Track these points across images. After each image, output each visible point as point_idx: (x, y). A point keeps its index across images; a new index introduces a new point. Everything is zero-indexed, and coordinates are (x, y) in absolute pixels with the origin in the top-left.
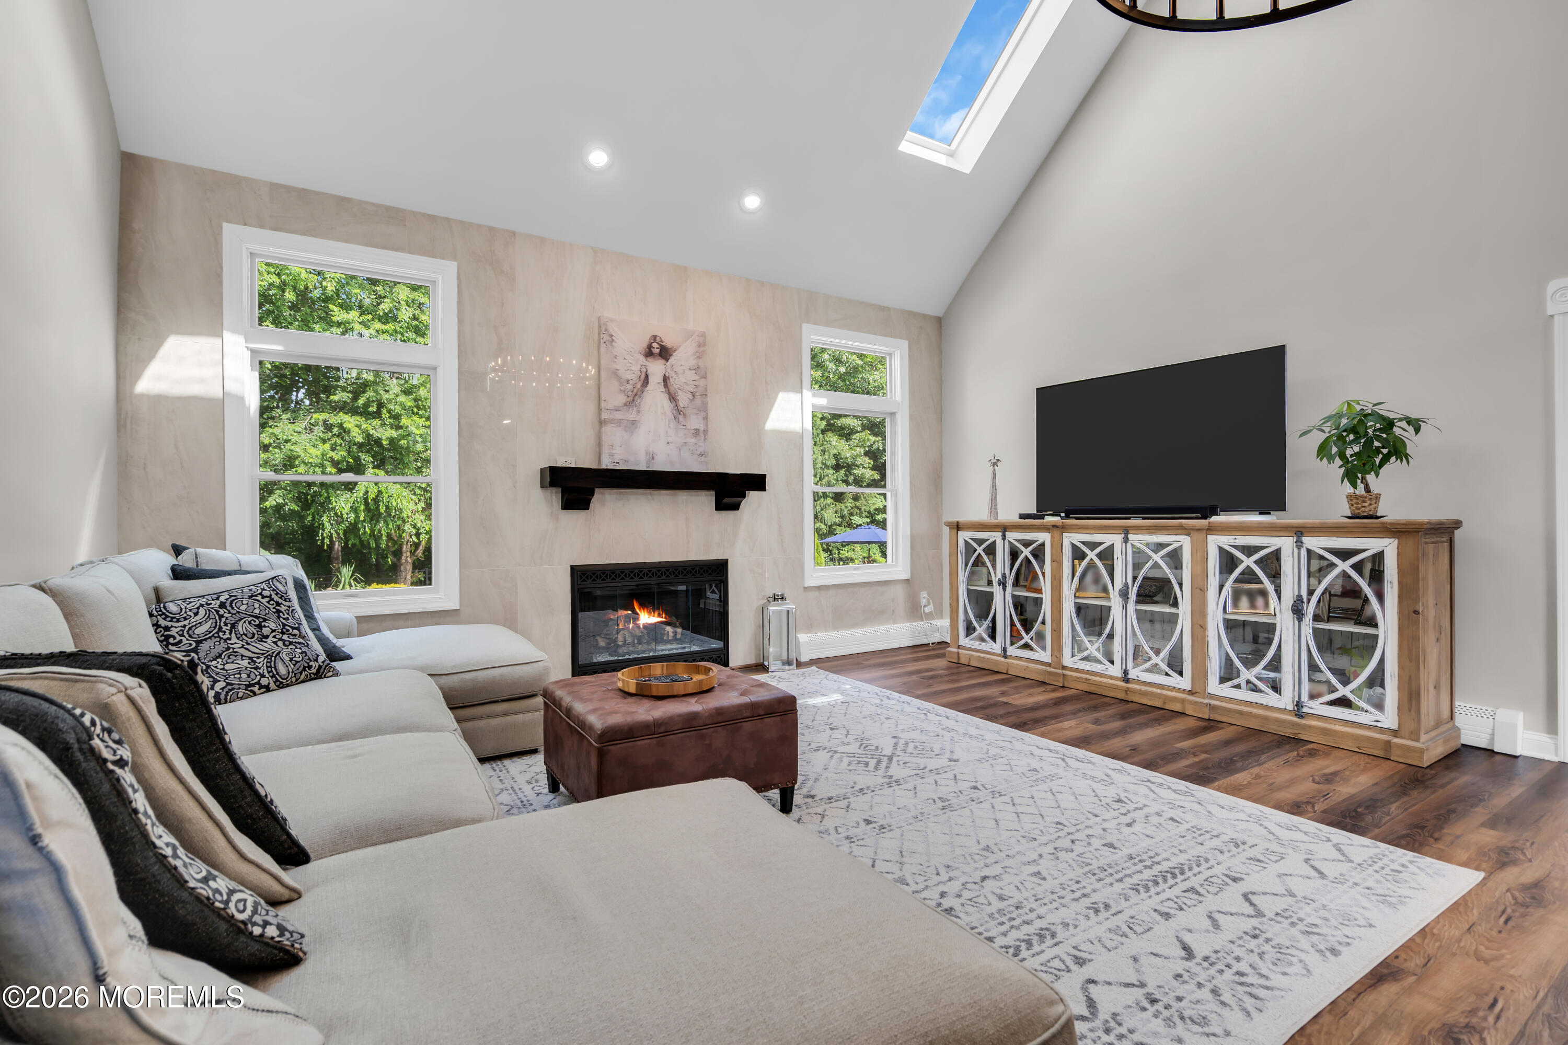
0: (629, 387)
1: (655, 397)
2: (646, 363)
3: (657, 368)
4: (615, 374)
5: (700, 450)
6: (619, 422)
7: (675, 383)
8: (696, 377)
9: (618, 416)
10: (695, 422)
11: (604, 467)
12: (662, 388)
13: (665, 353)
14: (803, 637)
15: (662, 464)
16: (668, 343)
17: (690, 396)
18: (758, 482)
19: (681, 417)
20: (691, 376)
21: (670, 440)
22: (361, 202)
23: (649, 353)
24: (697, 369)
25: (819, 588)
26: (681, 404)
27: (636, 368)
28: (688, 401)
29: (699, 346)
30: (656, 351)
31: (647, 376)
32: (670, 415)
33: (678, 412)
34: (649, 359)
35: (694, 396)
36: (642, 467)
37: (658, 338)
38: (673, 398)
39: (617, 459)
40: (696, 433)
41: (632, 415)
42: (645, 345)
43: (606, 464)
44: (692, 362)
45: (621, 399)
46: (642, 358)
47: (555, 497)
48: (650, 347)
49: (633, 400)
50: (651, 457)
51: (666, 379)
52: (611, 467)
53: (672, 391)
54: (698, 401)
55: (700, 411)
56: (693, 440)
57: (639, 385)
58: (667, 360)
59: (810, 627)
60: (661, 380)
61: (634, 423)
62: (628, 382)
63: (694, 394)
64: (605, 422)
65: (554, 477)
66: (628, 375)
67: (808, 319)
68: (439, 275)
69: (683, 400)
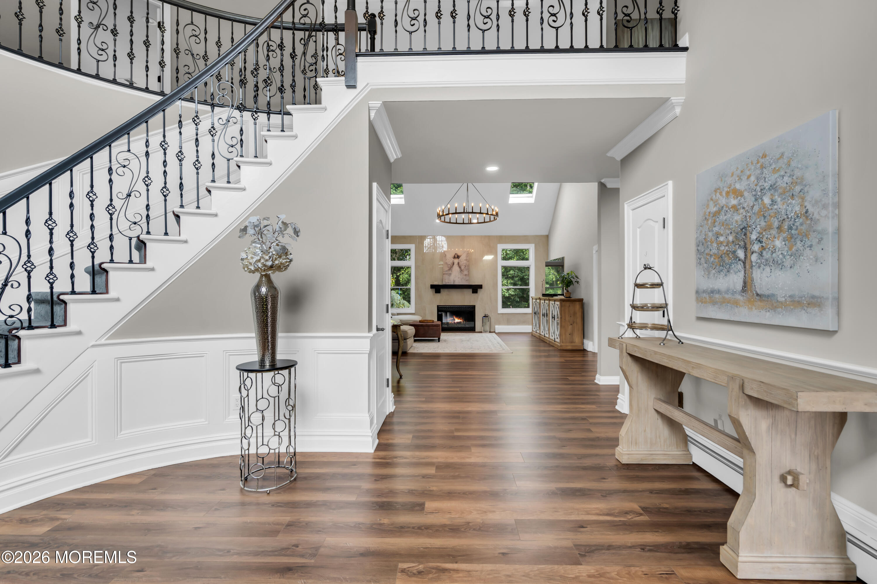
1: (456, 267)
2: (454, 260)
3: (456, 261)
4: (446, 263)
5: (467, 279)
6: (447, 274)
7: (460, 264)
9: (446, 272)
10: (466, 272)
12: (457, 265)
13: (458, 257)
14: (496, 326)
15: (457, 283)
16: (459, 254)
18: (480, 287)
19: (462, 272)
20: (465, 262)
21: (459, 277)
23: (454, 257)
24: (466, 260)
25: (503, 314)
26: (462, 269)
27: (451, 261)
29: (467, 254)
31: (454, 263)
32: (459, 271)
33: (461, 270)
36: (452, 284)
37: (457, 254)
38: (460, 267)
40: (466, 275)
41: (450, 272)
42: (453, 256)
43: (444, 283)
44: (465, 258)
45: (448, 269)
47: (434, 290)
48: (455, 256)
49: (451, 268)
50: (454, 281)
51: (458, 263)
54: (467, 267)
56: (465, 277)
57: (452, 265)
58: (459, 259)
59: (499, 324)
60: (457, 263)
61: (450, 274)
63: (465, 266)
64: (444, 274)
65: (432, 286)
66: (449, 263)
67: (500, 243)
68: (412, 247)
69: (463, 267)
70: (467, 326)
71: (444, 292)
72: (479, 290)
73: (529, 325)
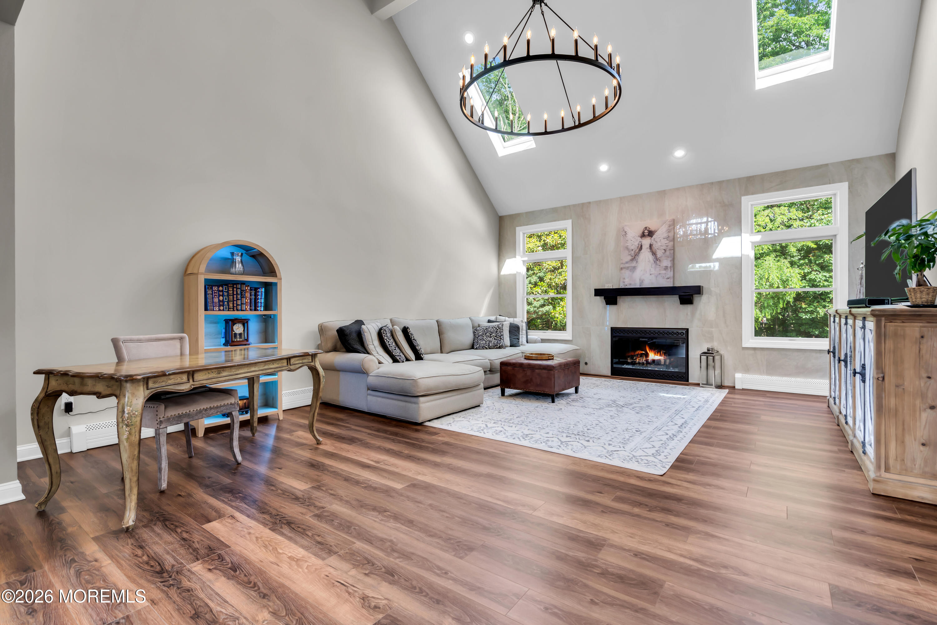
0: (633, 252)
1: (645, 255)
2: (641, 240)
3: (646, 242)
4: (627, 248)
5: (669, 276)
6: (628, 268)
7: (655, 247)
8: (667, 242)
9: (627, 265)
10: (666, 262)
11: (620, 287)
12: (649, 250)
13: (651, 234)
15: (647, 284)
16: (652, 229)
17: (663, 251)
18: (698, 290)
19: (658, 262)
20: (665, 241)
21: (652, 273)
22: (546, 209)
23: (643, 236)
24: (667, 238)
25: (755, 349)
26: (658, 256)
27: (636, 244)
28: (662, 254)
29: (669, 226)
30: (646, 234)
31: (641, 246)
32: (652, 261)
33: (657, 259)
34: (643, 238)
35: (665, 251)
36: (638, 286)
37: (648, 228)
38: (654, 254)
39: (626, 283)
41: (634, 264)
42: (641, 232)
43: (622, 286)
44: (665, 235)
45: (630, 258)
46: (639, 239)
47: (600, 300)
48: (643, 233)
49: (635, 257)
50: (642, 281)
51: (651, 246)
52: (623, 287)
53: (654, 250)
54: (668, 253)
55: (668, 257)
56: (664, 272)
57: (637, 251)
58: (652, 237)
60: (648, 246)
61: (634, 268)
62: (632, 250)
63: (665, 250)
64: (621, 269)
65: (598, 292)
66: (633, 247)
67: (747, 193)
68: (567, 226)
69: (659, 254)
70: (671, 370)
71: (625, 302)
72: (696, 298)
73: (822, 377)
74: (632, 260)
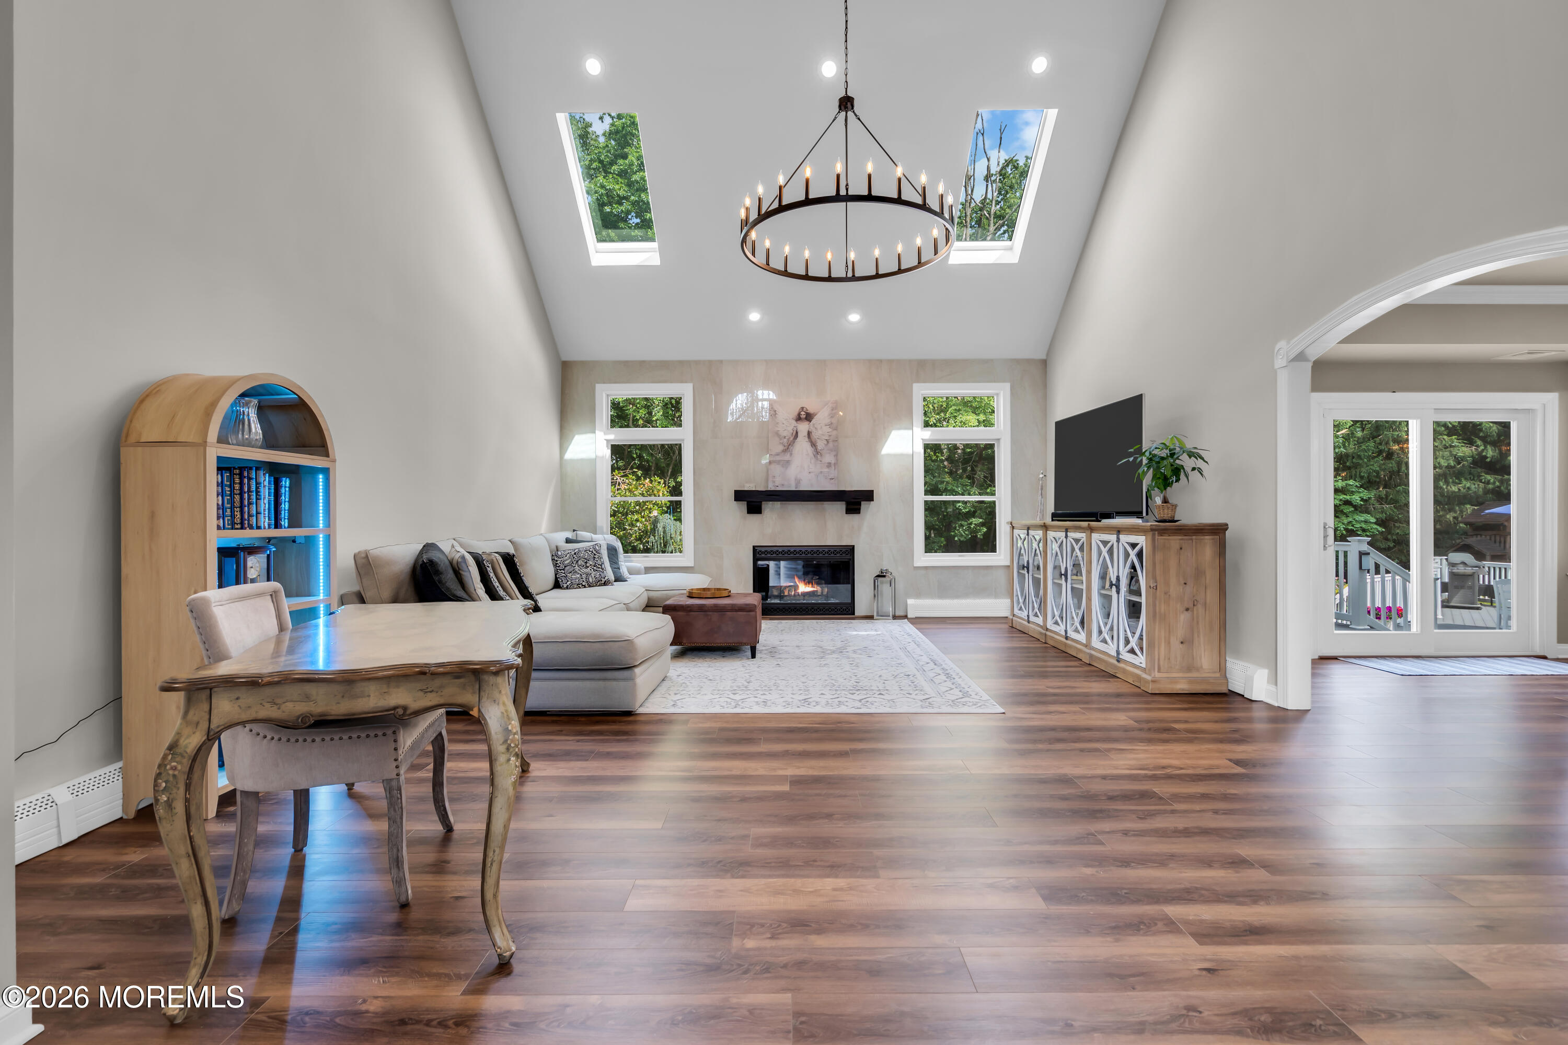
0: (785, 440)
1: (802, 445)
2: (797, 425)
3: (803, 427)
4: (777, 434)
7: (815, 435)
8: (830, 430)
9: (778, 458)
11: (769, 489)
12: (807, 439)
13: (809, 417)
14: (910, 602)
15: (807, 485)
16: (811, 411)
17: (826, 442)
18: (868, 496)
19: (819, 457)
21: (811, 470)
23: (799, 419)
24: (830, 425)
25: (926, 568)
27: (790, 429)
28: (824, 446)
29: (832, 410)
30: (803, 416)
31: (797, 433)
32: (812, 456)
33: (817, 453)
34: (798, 422)
35: (828, 442)
36: (793, 489)
37: (805, 409)
38: (813, 444)
41: (787, 457)
42: (796, 413)
44: (828, 421)
46: (794, 422)
47: (743, 506)
48: (799, 414)
49: (788, 447)
50: (798, 482)
51: (809, 433)
52: (773, 489)
53: (813, 440)
55: (832, 451)
57: (792, 439)
58: (810, 422)
59: (918, 595)
60: (806, 434)
61: (788, 462)
62: (785, 437)
65: (740, 496)
66: (785, 434)
67: (918, 381)
68: (685, 391)
69: (821, 445)
70: (832, 601)
71: (770, 509)
72: (864, 505)
74: (785, 451)
